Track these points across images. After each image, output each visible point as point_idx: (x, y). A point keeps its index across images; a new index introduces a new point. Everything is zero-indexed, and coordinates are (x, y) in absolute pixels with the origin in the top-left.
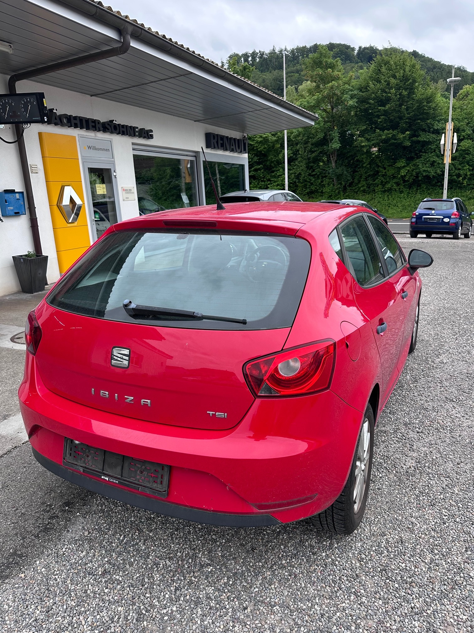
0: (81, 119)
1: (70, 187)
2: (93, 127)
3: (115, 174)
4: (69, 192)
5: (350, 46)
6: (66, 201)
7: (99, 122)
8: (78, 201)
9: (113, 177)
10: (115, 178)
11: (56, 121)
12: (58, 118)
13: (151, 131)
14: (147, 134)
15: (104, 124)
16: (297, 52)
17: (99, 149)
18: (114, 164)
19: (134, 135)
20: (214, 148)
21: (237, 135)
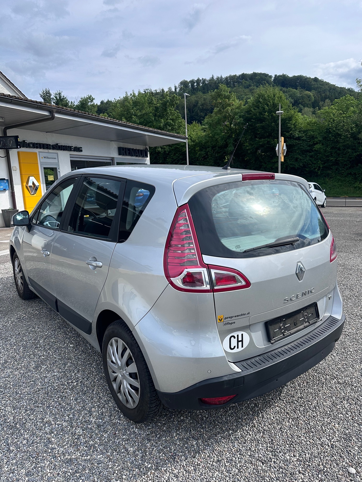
0: (40, 144)
1: (33, 177)
2: (47, 147)
3: (59, 170)
4: (32, 179)
5: (268, 74)
6: (30, 184)
7: (50, 145)
8: (37, 184)
9: (58, 172)
10: (59, 172)
11: (26, 146)
12: (27, 145)
13: (81, 148)
14: (78, 149)
15: (53, 146)
16: (230, 79)
17: (50, 158)
18: (59, 165)
19: (71, 150)
20: (123, 155)
21: (141, 147)
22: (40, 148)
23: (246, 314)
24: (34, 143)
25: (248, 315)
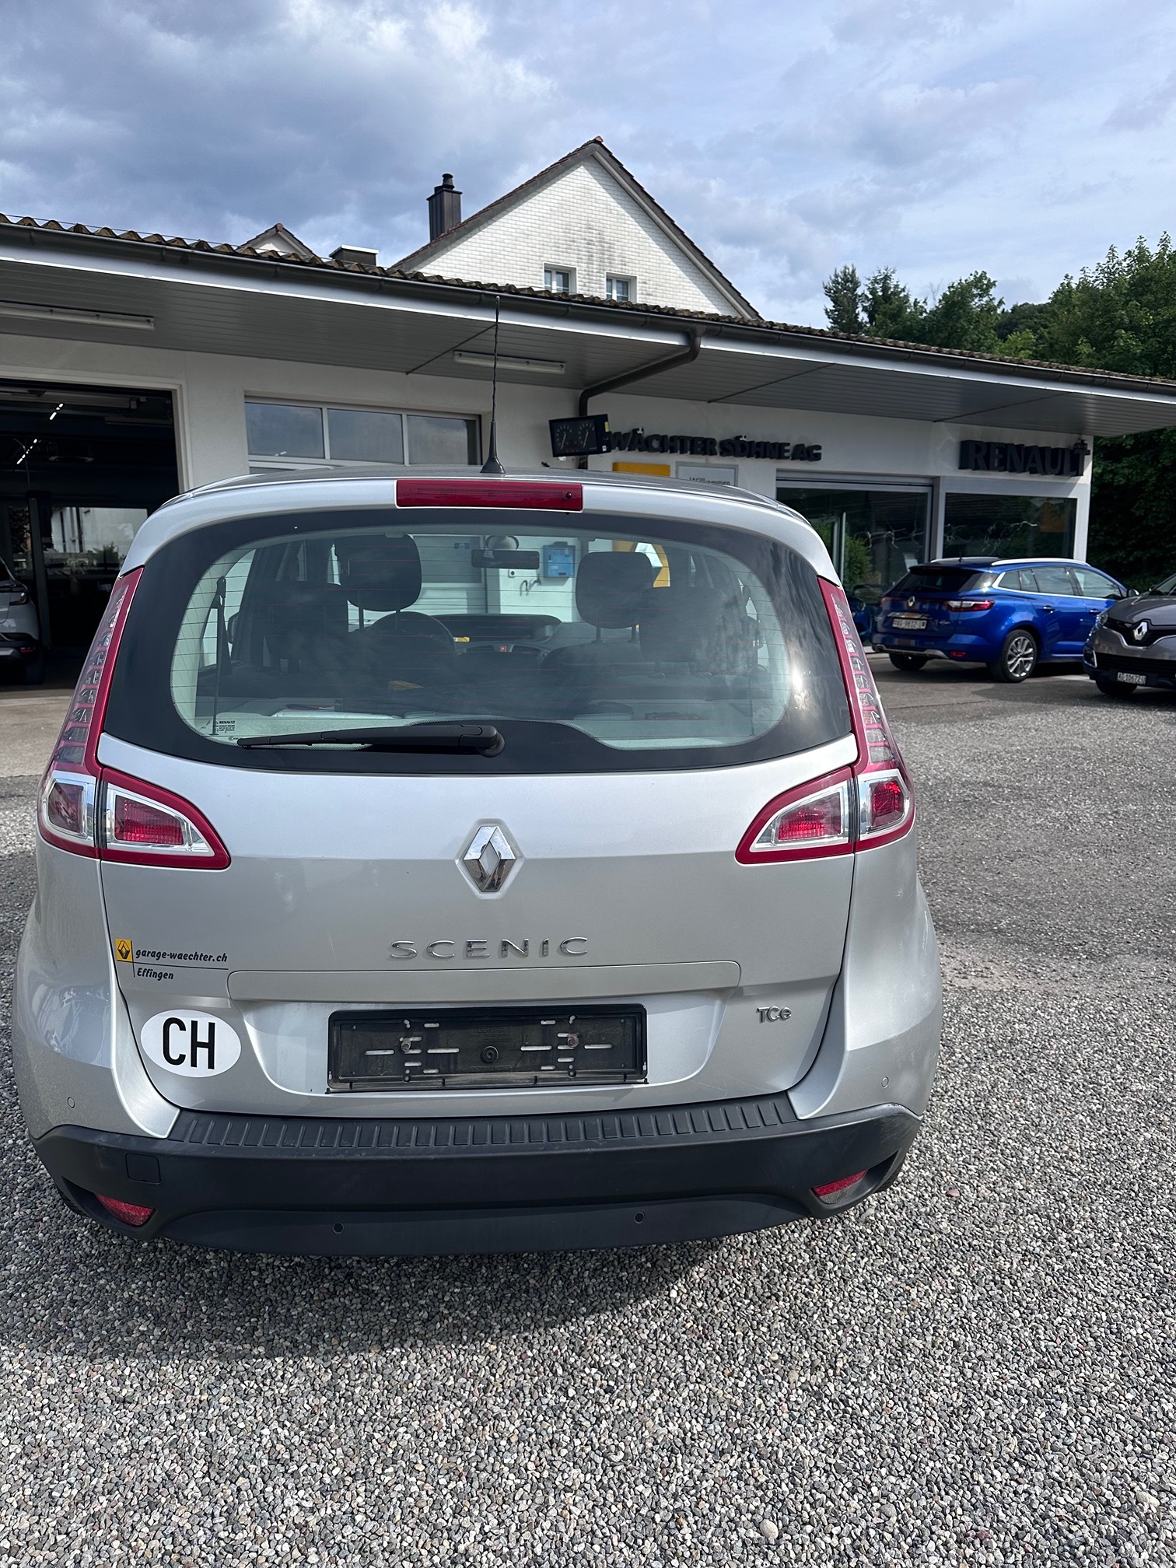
0: (683, 440)
2: (702, 449)
7: (712, 441)
11: (640, 446)
12: (644, 441)
14: (808, 453)
15: (722, 443)
20: (976, 468)
21: (1060, 440)
22: (683, 452)
23: (215, 958)
24: (663, 436)
25: (221, 964)
